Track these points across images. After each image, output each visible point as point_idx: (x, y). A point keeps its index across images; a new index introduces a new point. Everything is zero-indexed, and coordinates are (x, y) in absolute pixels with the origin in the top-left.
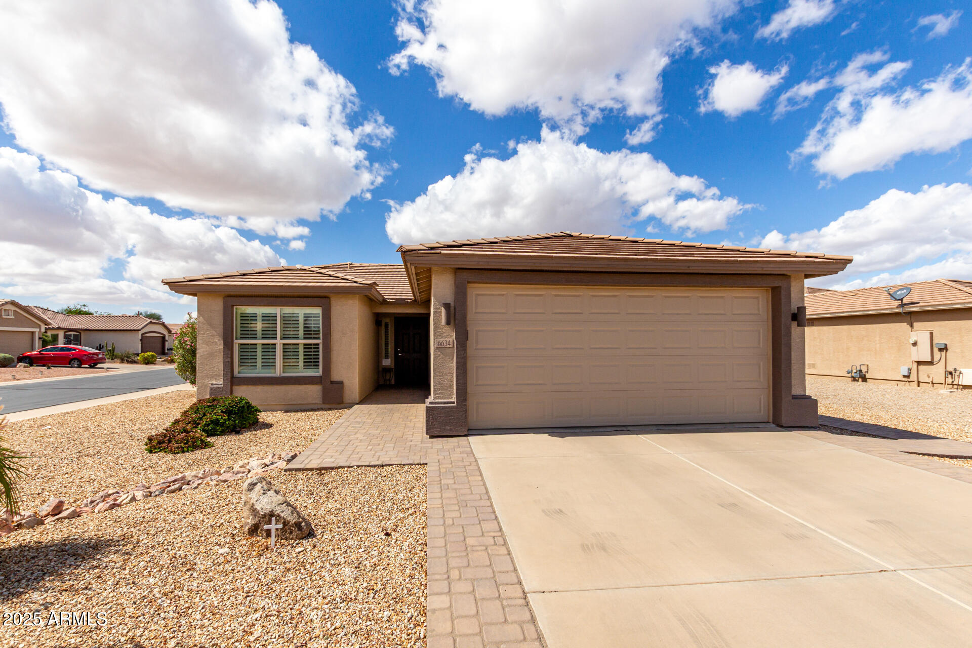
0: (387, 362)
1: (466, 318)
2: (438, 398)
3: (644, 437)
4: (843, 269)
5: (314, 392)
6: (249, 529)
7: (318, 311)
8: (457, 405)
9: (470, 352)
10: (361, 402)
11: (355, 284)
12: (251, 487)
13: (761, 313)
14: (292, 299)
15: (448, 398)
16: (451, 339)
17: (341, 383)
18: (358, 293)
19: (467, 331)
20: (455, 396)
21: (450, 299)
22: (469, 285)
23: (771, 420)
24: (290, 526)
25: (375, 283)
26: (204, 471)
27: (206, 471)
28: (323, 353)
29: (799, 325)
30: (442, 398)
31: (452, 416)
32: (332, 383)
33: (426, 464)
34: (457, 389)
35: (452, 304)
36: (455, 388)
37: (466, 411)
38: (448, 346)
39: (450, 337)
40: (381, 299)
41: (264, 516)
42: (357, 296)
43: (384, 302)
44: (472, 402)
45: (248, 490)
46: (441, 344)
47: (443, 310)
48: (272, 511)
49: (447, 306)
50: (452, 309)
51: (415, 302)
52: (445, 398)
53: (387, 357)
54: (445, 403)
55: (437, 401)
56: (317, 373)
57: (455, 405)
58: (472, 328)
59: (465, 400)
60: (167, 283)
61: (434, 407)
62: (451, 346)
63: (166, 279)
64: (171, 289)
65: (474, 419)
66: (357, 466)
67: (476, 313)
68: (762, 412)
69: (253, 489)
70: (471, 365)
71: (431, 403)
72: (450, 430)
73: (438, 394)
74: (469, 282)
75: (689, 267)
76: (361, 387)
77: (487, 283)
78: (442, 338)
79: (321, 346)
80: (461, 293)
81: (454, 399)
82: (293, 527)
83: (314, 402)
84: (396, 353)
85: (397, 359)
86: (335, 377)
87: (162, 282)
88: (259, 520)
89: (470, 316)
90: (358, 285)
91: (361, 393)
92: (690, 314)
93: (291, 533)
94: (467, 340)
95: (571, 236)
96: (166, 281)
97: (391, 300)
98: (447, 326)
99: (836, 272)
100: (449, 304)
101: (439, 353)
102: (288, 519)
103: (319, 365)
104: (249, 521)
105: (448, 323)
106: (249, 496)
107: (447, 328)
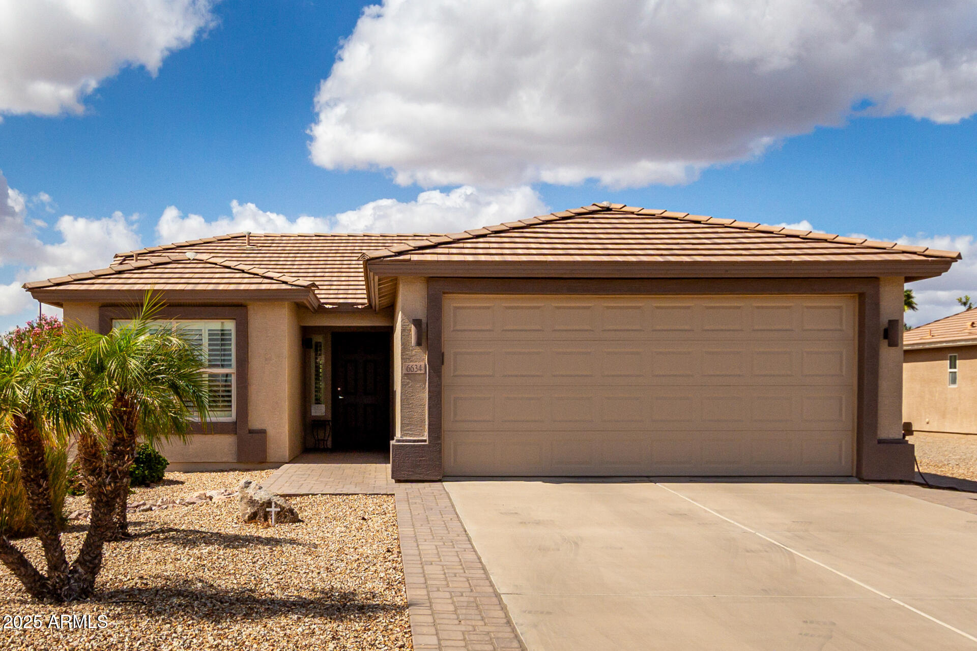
0: (320, 411)
1: (440, 337)
2: (406, 435)
3: (665, 486)
4: (946, 270)
5: (224, 444)
6: (249, 517)
7: (230, 326)
8: (429, 443)
9: (446, 379)
10: (292, 461)
11: (284, 287)
12: (247, 485)
13: (844, 328)
14: (193, 309)
15: (419, 435)
16: (422, 364)
17: (263, 432)
18: (287, 300)
19: (443, 354)
20: (426, 434)
21: (421, 314)
22: (446, 295)
23: (854, 474)
24: (285, 511)
25: (313, 285)
26: (162, 499)
27: (164, 500)
28: (237, 388)
29: (890, 345)
30: (411, 435)
31: (423, 457)
32: (251, 432)
33: (394, 495)
34: (429, 425)
35: (424, 320)
36: (427, 423)
37: (440, 452)
38: (419, 372)
39: (422, 360)
40: (316, 305)
41: (263, 504)
42: (286, 303)
43: (321, 309)
44: (449, 443)
45: (245, 487)
46: (410, 369)
47: (413, 328)
48: (270, 500)
49: (417, 323)
50: (424, 326)
51: (370, 309)
52: (416, 435)
53: (318, 402)
54: (414, 441)
55: (404, 438)
56: (229, 417)
57: (427, 443)
58: (449, 351)
59: (439, 437)
60: (30, 289)
61: (401, 446)
62: (423, 372)
63: (29, 284)
64: (34, 297)
65: (450, 461)
66: (321, 494)
67: (454, 331)
68: (843, 463)
69: (248, 486)
70: (448, 397)
71: (398, 441)
72: (420, 474)
73: (406, 430)
74: (444, 293)
75: (727, 271)
76: (290, 440)
77: (466, 293)
78: (411, 361)
79: (233, 379)
80: (435, 305)
81: (426, 437)
82: (287, 512)
83: (224, 460)
84: (335, 394)
85: (335, 404)
86: (255, 423)
87: (24, 287)
88: (258, 509)
89: (447, 335)
90: (289, 287)
91: (291, 449)
92: (742, 330)
93: (285, 517)
94: (443, 363)
95: (608, 209)
96: (30, 287)
97: (331, 306)
98: (418, 348)
99: (939, 274)
100: (420, 320)
101: (408, 381)
102: (284, 506)
103: (231, 406)
104: (248, 511)
105: (419, 344)
106: (246, 491)
107: (418, 350)
